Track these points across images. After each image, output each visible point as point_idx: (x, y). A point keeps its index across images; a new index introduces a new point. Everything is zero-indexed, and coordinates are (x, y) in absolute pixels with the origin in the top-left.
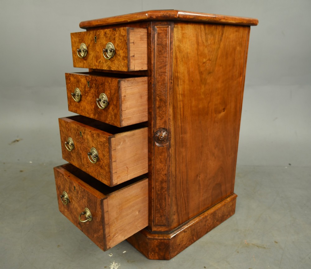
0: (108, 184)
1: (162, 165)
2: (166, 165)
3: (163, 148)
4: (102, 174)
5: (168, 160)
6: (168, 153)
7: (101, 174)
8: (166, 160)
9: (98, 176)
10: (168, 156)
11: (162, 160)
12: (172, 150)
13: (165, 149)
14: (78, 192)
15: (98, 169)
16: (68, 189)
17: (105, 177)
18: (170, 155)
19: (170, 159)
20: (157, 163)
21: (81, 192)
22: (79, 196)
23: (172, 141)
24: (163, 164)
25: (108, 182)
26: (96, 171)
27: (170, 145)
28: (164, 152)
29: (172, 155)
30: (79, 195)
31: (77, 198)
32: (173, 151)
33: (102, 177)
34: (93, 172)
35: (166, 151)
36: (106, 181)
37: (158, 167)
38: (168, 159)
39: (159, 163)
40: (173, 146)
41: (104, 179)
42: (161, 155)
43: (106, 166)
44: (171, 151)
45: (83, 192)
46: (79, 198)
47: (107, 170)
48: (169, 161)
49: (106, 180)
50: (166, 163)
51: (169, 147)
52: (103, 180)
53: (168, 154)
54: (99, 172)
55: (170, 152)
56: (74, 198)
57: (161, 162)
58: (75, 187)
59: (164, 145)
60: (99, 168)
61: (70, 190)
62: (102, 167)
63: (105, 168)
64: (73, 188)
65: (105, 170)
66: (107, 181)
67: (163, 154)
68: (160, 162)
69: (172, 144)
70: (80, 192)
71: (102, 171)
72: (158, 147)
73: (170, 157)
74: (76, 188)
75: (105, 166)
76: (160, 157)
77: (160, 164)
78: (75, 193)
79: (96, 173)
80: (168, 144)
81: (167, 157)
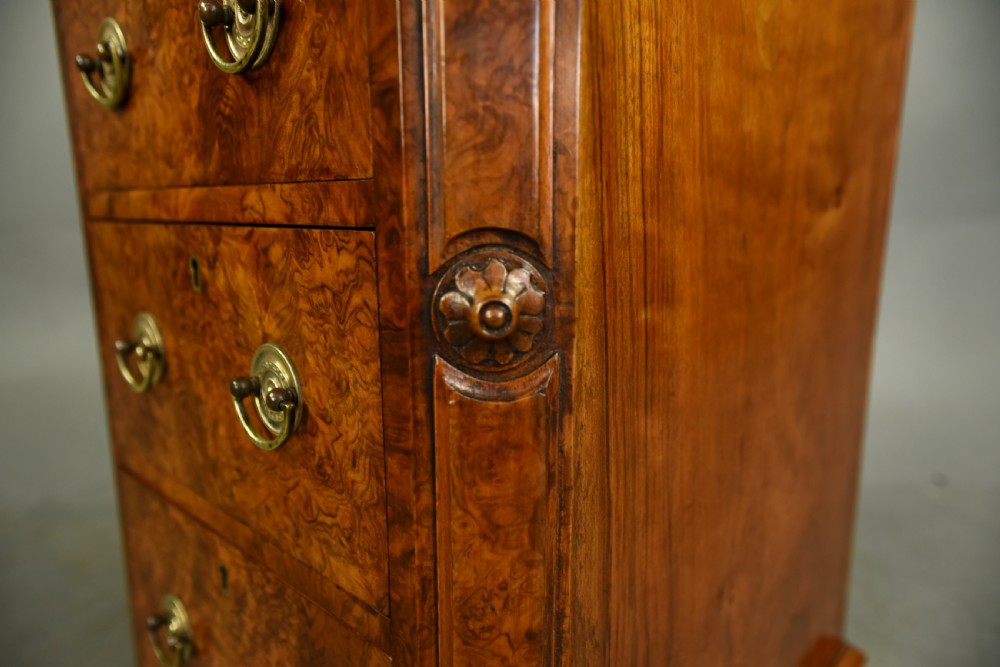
0: (368, 588)
1: (504, 562)
2: (539, 557)
3: (506, 414)
4: (329, 520)
5: (553, 516)
6: (554, 452)
7: (322, 518)
8: (533, 520)
9: (297, 535)
10: (550, 477)
11: (503, 515)
12: (580, 427)
13: (528, 420)
14: (240, 603)
15: (300, 490)
16: (188, 579)
17: (349, 539)
18: (564, 473)
19: (563, 507)
20: (457, 547)
21: (259, 601)
22: (250, 625)
23: (584, 352)
24: (515, 553)
25: (372, 578)
26: (286, 499)
27: (566, 387)
28: (519, 447)
29: (578, 473)
30: (246, 619)
31: (238, 639)
32: (589, 437)
33: (326, 542)
34: (268, 509)
35: (536, 436)
36: (354, 572)
37: (464, 574)
38: (554, 503)
39: (476, 542)
40: (590, 394)
41: (338, 555)
42: (489, 477)
43: (354, 465)
44: (577, 434)
45: (273, 602)
46: (245, 637)
47: (361, 487)
48: (562, 522)
49: (355, 563)
50: (533, 542)
51: (558, 404)
52: (333, 560)
53: (549, 466)
54: (307, 505)
55: (569, 441)
56: (217, 633)
57: (492, 533)
58: (224, 571)
59: (516, 386)
60: (306, 482)
61: (199, 586)
62: (323, 474)
63: (351, 475)
64: (216, 576)
65: (347, 489)
66: (362, 568)
67: (512, 465)
68: (484, 537)
69: (580, 373)
70: (252, 602)
71: (323, 499)
72: (465, 404)
73: (567, 490)
74: (233, 575)
75: (347, 463)
76: (486, 490)
77: (487, 555)
78: (228, 606)
79: (287, 513)
80: (548, 373)
81: (540, 491)
